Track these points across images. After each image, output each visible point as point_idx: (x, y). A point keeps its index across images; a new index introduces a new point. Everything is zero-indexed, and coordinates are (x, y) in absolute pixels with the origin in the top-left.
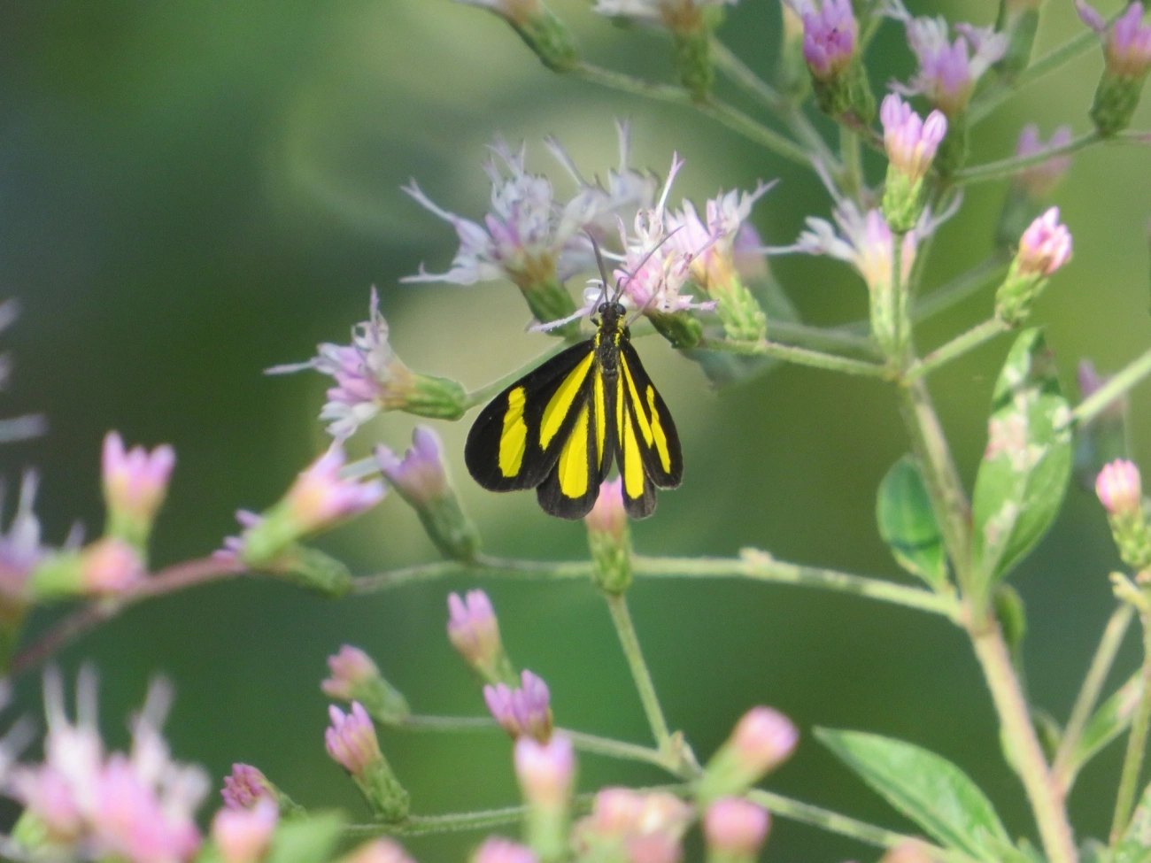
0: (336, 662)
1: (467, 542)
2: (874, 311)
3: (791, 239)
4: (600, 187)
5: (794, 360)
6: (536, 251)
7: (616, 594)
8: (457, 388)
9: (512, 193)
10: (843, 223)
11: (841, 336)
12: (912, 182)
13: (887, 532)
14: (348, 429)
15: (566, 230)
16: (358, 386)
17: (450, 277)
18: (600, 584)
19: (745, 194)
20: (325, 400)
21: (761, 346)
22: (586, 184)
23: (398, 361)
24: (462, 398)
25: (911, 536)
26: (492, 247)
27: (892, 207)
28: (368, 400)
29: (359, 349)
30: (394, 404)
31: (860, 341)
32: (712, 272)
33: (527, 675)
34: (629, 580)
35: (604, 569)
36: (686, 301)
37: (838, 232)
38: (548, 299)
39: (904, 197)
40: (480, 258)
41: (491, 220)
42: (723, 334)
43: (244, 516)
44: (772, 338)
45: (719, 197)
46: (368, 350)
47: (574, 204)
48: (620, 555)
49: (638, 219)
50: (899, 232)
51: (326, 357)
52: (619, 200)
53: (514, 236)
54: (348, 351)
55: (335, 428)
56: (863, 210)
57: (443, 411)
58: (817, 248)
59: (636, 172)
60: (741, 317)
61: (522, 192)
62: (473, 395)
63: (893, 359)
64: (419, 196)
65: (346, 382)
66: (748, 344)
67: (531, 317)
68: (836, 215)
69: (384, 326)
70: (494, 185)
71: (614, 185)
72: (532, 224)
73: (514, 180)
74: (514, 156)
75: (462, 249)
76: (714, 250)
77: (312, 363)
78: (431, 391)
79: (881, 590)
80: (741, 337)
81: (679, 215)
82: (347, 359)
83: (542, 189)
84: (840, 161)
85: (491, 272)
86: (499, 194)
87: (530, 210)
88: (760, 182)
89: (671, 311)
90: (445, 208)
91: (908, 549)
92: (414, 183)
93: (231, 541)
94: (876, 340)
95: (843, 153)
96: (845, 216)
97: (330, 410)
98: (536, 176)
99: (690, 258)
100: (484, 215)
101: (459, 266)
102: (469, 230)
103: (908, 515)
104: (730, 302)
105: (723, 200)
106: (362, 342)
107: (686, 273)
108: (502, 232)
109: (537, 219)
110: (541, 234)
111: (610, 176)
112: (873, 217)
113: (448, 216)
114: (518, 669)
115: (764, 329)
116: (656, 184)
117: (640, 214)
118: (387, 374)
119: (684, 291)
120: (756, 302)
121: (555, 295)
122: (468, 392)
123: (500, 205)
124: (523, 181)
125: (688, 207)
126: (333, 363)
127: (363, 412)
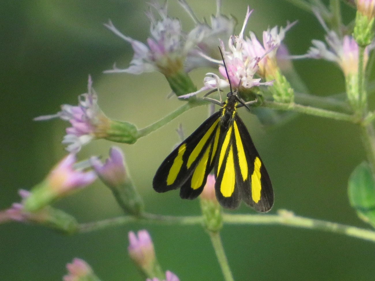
0: (71, 267)
1: (137, 206)
2: (348, 87)
3: (304, 51)
4: (206, 24)
5: (308, 112)
6: (173, 57)
7: (214, 232)
8: (133, 127)
9: (161, 27)
10: (330, 43)
11: (330, 100)
12: (369, 19)
13: (353, 202)
14: (77, 148)
15: (189, 46)
16: (82, 126)
17: (129, 70)
18: (206, 227)
19: (281, 28)
20: (66, 133)
21: (292, 106)
22: (199, 23)
23: (103, 114)
24: (136, 132)
25: (366, 204)
26: (151, 55)
27: (359, 33)
28: (86, 134)
29: (82, 108)
30: (100, 135)
31: (341, 103)
32: (267, 69)
33: (169, 274)
34: (221, 225)
35: (209, 219)
36: (257, 81)
37: (329, 48)
38: (179, 81)
39: (365, 28)
40: (144, 61)
41: (150, 41)
42: (272, 100)
43: (23, 192)
44: (297, 102)
45: (268, 30)
46: (87, 108)
47: (193, 33)
48: (217, 212)
49: (230, 41)
50: (362, 46)
51: (66, 111)
52: (216, 30)
53: (162, 49)
54: (77, 108)
55: (71, 148)
56: (341, 37)
57: (126, 139)
58: (318, 55)
59: (225, 16)
60: (282, 91)
61: (166, 27)
62: (141, 131)
63: (358, 112)
64: (113, 29)
65: (76, 125)
66: (286, 105)
67: (171, 91)
68: (327, 38)
69: (95, 96)
70: (152, 23)
71: (214, 23)
72: (171, 43)
73: (162, 20)
74: (162, 8)
75: (135, 56)
76: (268, 57)
77: (58, 114)
78: (119, 128)
79: (353, 232)
80: (281, 101)
81: (248, 40)
82: (76, 112)
83: (176, 25)
84: (329, 11)
85: (150, 68)
86: (154, 28)
87: (170, 36)
88: (288, 22)
89: (250, 87)
90: (126, 35)
91: (364, 210)
92: (110, 22)
93: (16, 205)
94: (349, 102)
95: (331, 7)
96: (331, 39)
97: (68, 138)
98: (173, 19)
99: (258, 59)
100: (147, 38)
101: (134, 64)
102: (139, 46)
103: (364, 193)
104: (276, 83)
105: (270, 31)
106: (84, 104)
107: (256, 68)
108: (155, 47)
109: (174, 40)
110: (175, 48)
111: (211, 18)
112: (347, 40)
113: (128, 39)
114: (164, 270)
115: (293, 97)
116: (235, 22)
117: (231, 38)
118: (96, 120)
119: (255, 77)
120: (289, 83)
121: (183, 80)
122: (138, 129)
123: (154, 33)
124: (166, 21)
125: (252, 35)
126: (69, 115)
127: (84, 139)
